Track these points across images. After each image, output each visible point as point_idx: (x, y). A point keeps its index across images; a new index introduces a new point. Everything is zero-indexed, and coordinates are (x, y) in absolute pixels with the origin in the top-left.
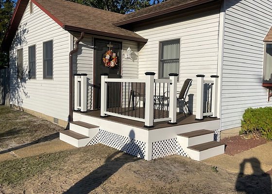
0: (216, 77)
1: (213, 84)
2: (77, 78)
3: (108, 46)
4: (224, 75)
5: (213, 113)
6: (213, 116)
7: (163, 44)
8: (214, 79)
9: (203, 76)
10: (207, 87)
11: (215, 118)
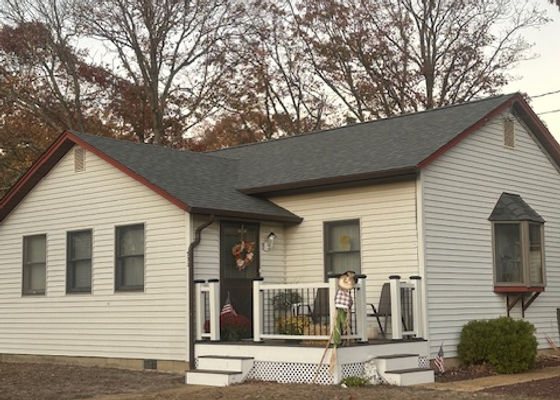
0: (418, 278)
1: (413, 289)
2: (199, 288)
3: (239, 231)
4: (429, 276)
5: (417, 332)
6: (417, 336)
7: (330, 227)
8: (414, 282)
9: (398, 278)
10: (405, 294)
11: (421, 340)
